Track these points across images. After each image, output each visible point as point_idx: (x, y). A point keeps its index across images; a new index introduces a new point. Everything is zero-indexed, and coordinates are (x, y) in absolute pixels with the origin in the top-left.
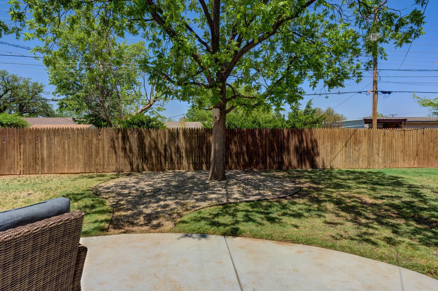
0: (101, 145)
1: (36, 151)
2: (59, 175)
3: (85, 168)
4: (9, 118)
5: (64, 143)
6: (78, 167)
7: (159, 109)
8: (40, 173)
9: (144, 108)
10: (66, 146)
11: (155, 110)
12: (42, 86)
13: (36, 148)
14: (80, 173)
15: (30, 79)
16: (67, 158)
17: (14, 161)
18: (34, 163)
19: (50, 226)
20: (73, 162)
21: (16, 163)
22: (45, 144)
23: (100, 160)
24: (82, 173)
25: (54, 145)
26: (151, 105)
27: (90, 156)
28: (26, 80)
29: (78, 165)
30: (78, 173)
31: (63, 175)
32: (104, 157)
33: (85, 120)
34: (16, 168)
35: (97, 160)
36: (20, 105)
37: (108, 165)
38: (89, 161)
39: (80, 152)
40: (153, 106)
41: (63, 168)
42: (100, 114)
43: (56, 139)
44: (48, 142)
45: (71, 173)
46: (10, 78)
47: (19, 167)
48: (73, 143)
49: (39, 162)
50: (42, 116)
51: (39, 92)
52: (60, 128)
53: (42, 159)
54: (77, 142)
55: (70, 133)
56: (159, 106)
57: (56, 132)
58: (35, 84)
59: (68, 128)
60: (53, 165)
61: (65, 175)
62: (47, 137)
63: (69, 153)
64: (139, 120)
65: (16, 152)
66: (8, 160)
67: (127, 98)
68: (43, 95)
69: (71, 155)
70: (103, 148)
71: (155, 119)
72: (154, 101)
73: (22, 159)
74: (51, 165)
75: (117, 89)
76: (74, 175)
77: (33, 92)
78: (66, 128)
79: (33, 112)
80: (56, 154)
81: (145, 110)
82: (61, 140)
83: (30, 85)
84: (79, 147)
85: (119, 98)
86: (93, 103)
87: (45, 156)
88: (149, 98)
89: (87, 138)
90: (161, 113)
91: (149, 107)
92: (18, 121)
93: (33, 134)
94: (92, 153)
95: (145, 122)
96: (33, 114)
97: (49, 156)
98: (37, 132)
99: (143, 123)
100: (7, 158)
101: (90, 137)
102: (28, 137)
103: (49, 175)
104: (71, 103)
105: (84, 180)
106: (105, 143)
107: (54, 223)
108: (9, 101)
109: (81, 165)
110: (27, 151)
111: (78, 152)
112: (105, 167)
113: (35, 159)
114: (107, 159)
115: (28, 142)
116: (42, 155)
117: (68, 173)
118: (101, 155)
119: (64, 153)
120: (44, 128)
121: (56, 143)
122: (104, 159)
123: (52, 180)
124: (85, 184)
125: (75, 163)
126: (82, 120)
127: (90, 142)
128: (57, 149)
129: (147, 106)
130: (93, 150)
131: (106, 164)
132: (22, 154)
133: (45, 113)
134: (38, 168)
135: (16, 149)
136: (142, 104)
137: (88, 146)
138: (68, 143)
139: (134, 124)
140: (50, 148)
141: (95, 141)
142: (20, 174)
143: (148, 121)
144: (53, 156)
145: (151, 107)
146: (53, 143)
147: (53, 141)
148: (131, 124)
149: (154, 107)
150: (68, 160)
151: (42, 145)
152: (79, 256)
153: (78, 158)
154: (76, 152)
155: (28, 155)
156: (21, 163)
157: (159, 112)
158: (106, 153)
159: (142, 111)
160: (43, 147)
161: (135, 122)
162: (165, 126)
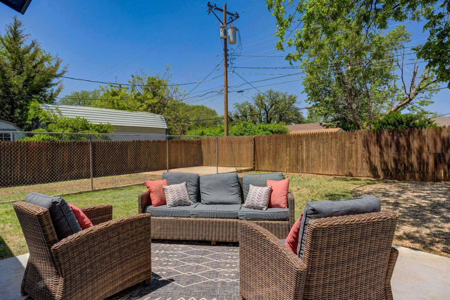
0: (354, 149)
1: (297, 153)
2: (315, 175)
3: (338, 171)
4: (277, 127)
5: (320, 147)
6: (331, 169)
7: (422, 104)
8: (301, 172)
9: (400, 105)
10: (321, 149)
11: (417, 105)
12: (295, 98)
13: (298, 150)
14: (333, 175)
15: (287, 93)
16: (321, 161)
17: (283, 160)
18: (296, 163)
19: (373, 221)
20: (327, 164)
21: (284, 163)
22: (305, 148)
23: (354, 163)
24: (335, 175)
25: (311, 148)
26: (410, 100)
27: (343, 159)
28: (284, 94)
29: (332, 167)
30: (331, 175)
31: (318, 176)
32: (357, 160)
33: (332, 124)
34: (284, 166)
35: (350, 163)
36: (280, 116)
37: (361, 169)
38: (342, 164)
39: (333, 155)
40: (413, 101)
41: (318, 169)
42: (347, 117)
43: (313, 143)
44: (306, 146)
45: (325, 175)
46: (274, 95)
47: (286, 166)
48: (327, 146)
49: (300, 163)
50: (295, 123)
51: (293, 103)
52: (317, 133)
53: (302, 160)
54: (330, 145)
55: (325, 137)
56: (422, 99)
57: (313, 136)
58: (291, 97)
59: (323, 132)
60: (311, 166)
61: (321, 176)
62: (306, 141)
63: (324, 156)
64: (396, 119)
65: (284, 154)
66: (279, 160)
67: (378, 95)
68: (296, 105)
69: (326, 158)
70: (357, 151)
71: (418, 117)
72: (416, 94)
73: (288, 159)
74: (309, 166)
75: (366, 87)
76: (328, 176)
77: (289, 103)
78: (321, 133)
79: (288, 121)
80: (313, 156)
81: (403, 106)
82: (317, 144)
83: (287, 97)
84: (332, 151)
85: (369, 97)
86: (341, 106)
87: (305, 157)
88: (408, 92)
89: (340, 141)
90: (425, 108)
91: (408, 102)
92: (282, 129)
93: (296, 139)
94: (345, 156)
95: (405, 121)
96: (288, 122)
97: (308, 158)
98: (299, 137)
99: (401, 123)
100: (278, 158)
101: (343, 140)
102: (293, 141)
103: (308, 174)
104: (321, 109)
105: (339, 182)
106: (359, 146)
107: (376, 219)
108: (273, 113)
109: (334, 167)
110: (292, 153)
111: (331, 154)
112: (359, 171)
113: (297, 160)
114: (360, 163)
115: (292, 145)
116: (302, 157)
117: (323, 174)
118: (354, 159)
119: (319, 156)
120: (304, 134)
121: (313, 146)
122: (357, 163)
123: (311, 179)
124: (341, 186)
125: (328, 165)
126: (330, 124)
127: (343, 145)
128: (314, 152)
129: (405, 102)
130: (346, 153)
131: (359, 168)
132: (288, 155)
133: (297, 120)
134: (299, 167)
135: (284, 151)
136: (398, 100)
137: (341, 149)
138: (323, 146)
139: (389, 124)
140: (308, 151)
141: (348, 144)
142: (287, 172)
143: (408, 119)
144: (311, 158)
145: (411, 102)
146: (311, 146)
147: (310, 144)
148: (384, 124)
149: (416, 101)
150: (323, 162)
151: (302, 148)
152: (391, 256)
153: (331, 161)
154: (329, 154)
155: (292, 156)
156: (288, 162)
157: (422, 107)
158: (360, 156)
159: (398, 108)
160: (303, 149)
161: (390, 122)
162: (436, 124)
